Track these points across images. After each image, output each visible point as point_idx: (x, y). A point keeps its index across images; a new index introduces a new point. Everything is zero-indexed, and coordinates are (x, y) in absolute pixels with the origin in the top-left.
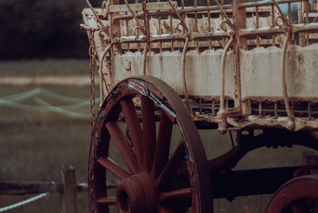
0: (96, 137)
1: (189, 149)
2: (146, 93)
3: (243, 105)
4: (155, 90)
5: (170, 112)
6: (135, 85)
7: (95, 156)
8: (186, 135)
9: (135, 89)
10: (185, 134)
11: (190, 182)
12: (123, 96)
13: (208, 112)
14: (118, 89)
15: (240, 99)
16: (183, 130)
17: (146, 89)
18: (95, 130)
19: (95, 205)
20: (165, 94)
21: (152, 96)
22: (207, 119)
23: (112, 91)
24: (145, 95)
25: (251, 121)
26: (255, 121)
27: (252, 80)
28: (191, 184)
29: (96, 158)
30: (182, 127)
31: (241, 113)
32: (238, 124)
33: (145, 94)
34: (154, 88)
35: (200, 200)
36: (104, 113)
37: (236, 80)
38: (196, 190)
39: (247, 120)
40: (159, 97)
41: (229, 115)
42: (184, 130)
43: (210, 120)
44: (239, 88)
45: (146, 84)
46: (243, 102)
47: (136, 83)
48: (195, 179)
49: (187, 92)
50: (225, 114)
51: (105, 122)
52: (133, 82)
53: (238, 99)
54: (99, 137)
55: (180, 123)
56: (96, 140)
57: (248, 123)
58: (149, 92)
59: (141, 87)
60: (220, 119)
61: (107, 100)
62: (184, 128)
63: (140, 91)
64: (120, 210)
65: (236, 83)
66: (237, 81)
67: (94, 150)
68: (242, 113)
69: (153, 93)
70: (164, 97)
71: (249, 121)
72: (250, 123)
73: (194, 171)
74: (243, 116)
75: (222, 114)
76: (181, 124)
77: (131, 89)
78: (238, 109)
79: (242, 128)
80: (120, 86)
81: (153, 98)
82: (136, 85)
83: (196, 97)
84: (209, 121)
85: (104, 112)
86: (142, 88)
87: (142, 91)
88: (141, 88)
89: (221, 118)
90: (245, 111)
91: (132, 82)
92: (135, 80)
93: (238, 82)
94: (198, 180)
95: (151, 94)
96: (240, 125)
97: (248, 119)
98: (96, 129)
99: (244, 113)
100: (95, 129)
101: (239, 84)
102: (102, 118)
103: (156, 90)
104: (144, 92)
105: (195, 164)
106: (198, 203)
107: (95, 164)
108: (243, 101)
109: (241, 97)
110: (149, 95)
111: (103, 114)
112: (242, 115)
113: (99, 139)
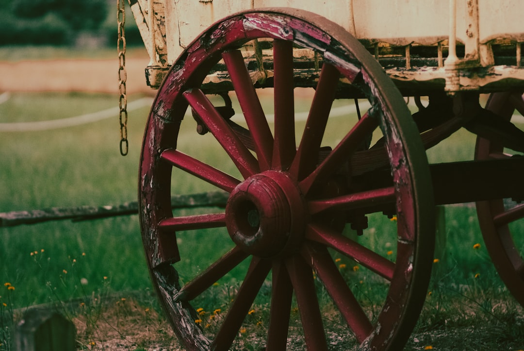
0: (159, 116)
1: (393, 123)
2: (286, 35)
3: (482, 49)
4: (310, 30)
5: (346, 65)
6: (262, 23)
7: (158, 148)
8: (387, 100)
9: (260, 29)
10: (383, 98)
11: (392, 178)
12: (229, 42)
13: (393, 65)
14: (217, 31)
15: (478, 39)
16: (379, 92)
17: (288, 29)
18: (157, 104)
19: (156, 231)
20: (334, 35)
21: (301, 39)
22: (398, 76)
23: (202, 35)
24: (285, 39)
25: (501, 75)
26: (512, 74)
27: (507, 7)
28: (395, 181)
29: (159, 151)
30: (376, 86)
31: (479, 62)
32: (472, 82)
33: (285, 37)
34: (307, 25)
35: (418, 207)
36: (181, 74)
37: (470, 9)
38: (409, 190)
39: (494, 74)
40: (321, 39)
41: (464, 65)
42: (382, 92)
43: (405, 78)
44: (476, 21)
45: (288, 20)
46: (483, 44)
47: (264, 19)
48: (406, 172)
49: (355, 33)
50: (458, 63)
51: (183, 89)
52: (257, 17)
53: (474, 40)
54: (167, 116)
55: (373, 80)
56: (161, 120)
57: (494, 77)
58: (294, 33)
59: (276, 26)
60: (451, 71)
61: (190, 51)
62: (381, 89)
63: (273, 32)
64: (238, 233)
65: (471, 13)
66: (472, 11)
67: (155, 138)
68: (482, 63)
69: (304, 35)
70: (332, 39)
71: (497, 75)
72: (498, 78)
73: (404, 158)
74: (482, 67)
75: (454, 64)
76: (374, 82)
77: (250, 30)
78: (474, 56)
79: (481, 87)
80: (223, 25)
81: (303, 42)
82: (265, 22)
83: (371, 41)
84: (403, 79)
85: (181, 72)
86: (279, 27)
87: (278, 33)
88: (277, 28)
89: (453, 70)
90: (487, 58)
91: (253, 17)
92: (262, 15)
93: (475, 12)
94: (413, 174)
95: (299, 36)
96: (475, 81)
97: (494, 71)
98: (161, 102)
99: (484, 63)
100: (158, 102)
101: (476, 15)
102: (176, 83)
103: (313, 29)
104: (284, 33)
105: (406, 147)
106: (412, 212)
107: (155, 162)
108: (484, 42)
109: (479, 36)
110: (295, 39)
111: (178, 75)
112: (481, 65)
113: (168, 120)
